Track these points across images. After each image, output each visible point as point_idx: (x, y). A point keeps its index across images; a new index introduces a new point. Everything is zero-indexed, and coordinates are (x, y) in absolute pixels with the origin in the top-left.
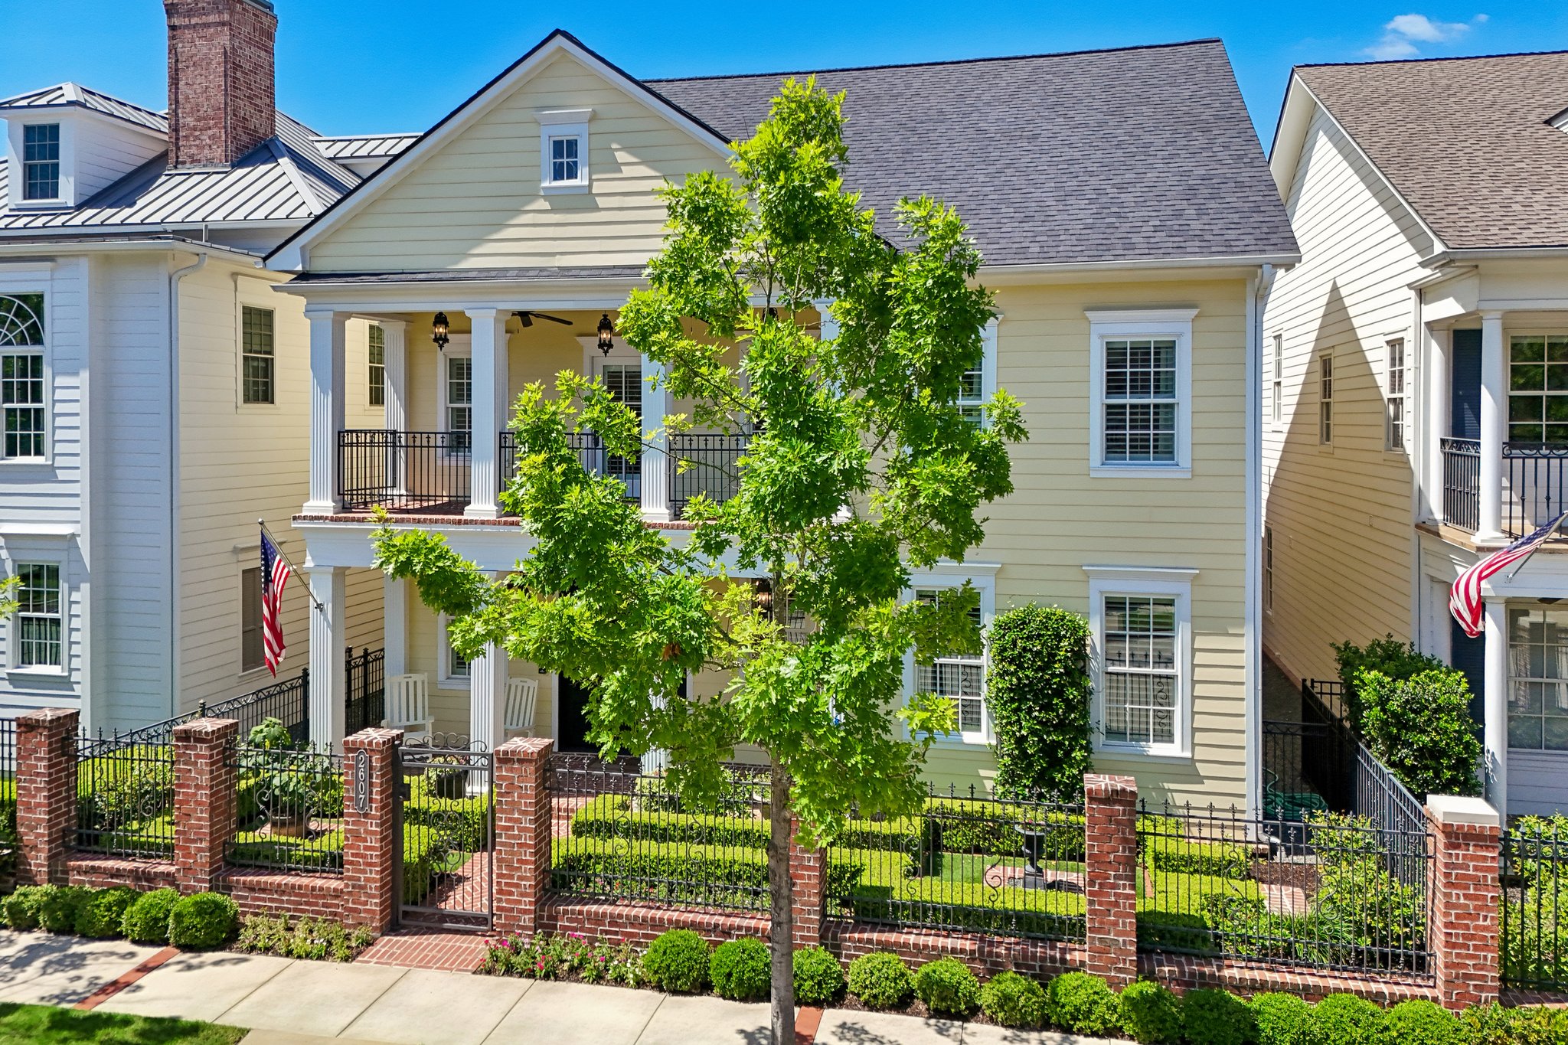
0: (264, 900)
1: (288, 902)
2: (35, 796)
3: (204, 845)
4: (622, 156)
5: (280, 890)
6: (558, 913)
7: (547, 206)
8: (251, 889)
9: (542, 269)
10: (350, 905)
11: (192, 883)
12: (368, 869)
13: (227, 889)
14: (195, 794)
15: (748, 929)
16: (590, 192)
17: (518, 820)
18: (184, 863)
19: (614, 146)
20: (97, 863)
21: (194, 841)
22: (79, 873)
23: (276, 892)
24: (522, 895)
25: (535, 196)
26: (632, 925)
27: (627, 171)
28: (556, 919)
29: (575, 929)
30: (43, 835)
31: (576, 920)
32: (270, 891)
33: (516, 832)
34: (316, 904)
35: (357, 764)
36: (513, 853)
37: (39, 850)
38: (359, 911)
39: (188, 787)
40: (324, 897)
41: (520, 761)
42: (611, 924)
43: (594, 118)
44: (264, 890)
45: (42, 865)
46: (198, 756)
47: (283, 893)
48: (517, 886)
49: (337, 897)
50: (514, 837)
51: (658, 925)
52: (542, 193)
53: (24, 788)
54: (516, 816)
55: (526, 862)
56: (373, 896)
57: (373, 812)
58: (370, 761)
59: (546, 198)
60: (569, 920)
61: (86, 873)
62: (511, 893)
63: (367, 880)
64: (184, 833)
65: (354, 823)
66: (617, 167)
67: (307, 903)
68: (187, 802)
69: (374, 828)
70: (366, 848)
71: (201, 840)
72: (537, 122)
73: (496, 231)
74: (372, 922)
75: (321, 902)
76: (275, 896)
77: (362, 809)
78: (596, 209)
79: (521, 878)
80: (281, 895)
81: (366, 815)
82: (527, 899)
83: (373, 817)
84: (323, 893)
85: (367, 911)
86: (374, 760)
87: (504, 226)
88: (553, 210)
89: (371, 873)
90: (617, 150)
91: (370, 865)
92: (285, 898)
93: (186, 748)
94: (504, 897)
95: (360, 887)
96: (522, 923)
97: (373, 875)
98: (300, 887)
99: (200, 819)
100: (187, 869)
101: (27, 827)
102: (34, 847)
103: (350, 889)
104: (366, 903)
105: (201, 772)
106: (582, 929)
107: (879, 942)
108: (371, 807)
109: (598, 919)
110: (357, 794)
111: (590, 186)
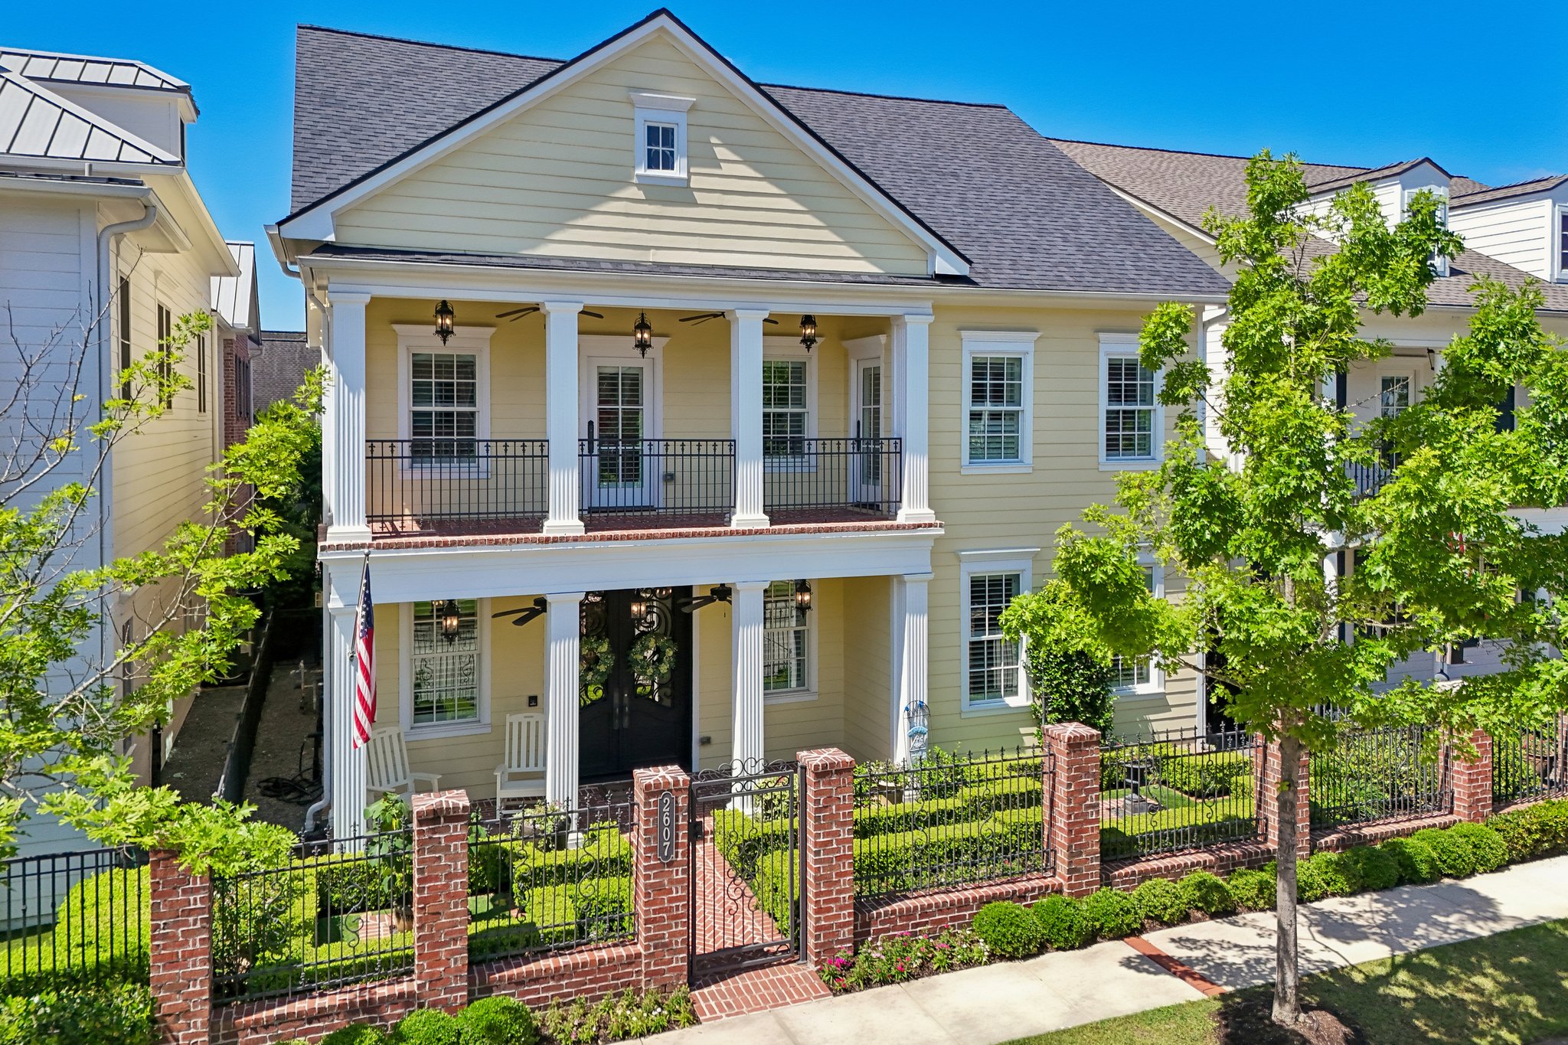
0: (537, 991)
1: (568, 986)
2: (185, 943)
3: (459, 946)
4: (722, 153)
5: (558, 974)
6: (871, 918)
7: (641, 195)
8: (520, 983)
9: (637, 264)
10: (652, 968)
11: (443, 996)
12: (673, 923)
13: (487, 991)
14: (447, 886)
15: (1040, 888)
16: (688, 187)
17: (837, 833)
18: (433, 974)
19: (714, 140)
20: (285, 1009)
21: (446, 944)
22: (255, 1030)
23: (553, 978)
24: (841, 908)
25: (626, 183)
26: (941, 912)
27: (726, 169)
28: (869, 925)
29: (887, 930)
30: (202, 993)
31: (890, 921)
32: (545, 979)
33: (835, 846)
34: (605, 979)
35: (661, 808)
36: (832, 868)
37: (195, 1015)
38: (663, 972)
39: (437, 879)
40: (615, 968)
41: (839, 772)
42: (921, 916)
43: (693, 108)
44: (536, 981)
45: (197, 1035)
46: (448, 839)
47: (562, 976)
48: (836, 900)
49: (629, 964)
50: (833, 851)
51: (963, 905)
52: (635, 180)
53: (164, 936)
54: (834, 829)
55: (845, 874)
56: (680, 951)
57: (680, 858)
58: (677, 802)
59: (639, 186)
60: (883, 923)
61: (266, 1027)
62: (830, 910)
63: (671, 935)
64: (431, 936)
65: (656, 876)
66: (716, 162)
67: (591, 981)
68: (436, 898)
69: (680, 876)
70: (671, 900)
71: (455, 940)
72: (632, 104)
73: (582, 217)
74: (679, 980)
75: (610, 975)
76: (552, 983)
77: (668, 857)
78: (695, 204)
79: (839, 892)
80: (560, 980)
81: (670, 864)
82: (846, 912)
83: (680, 864)
84: (614, 964)
85: (671, 970)
86: (680, 801)
87: (586, 211)
88: (648, 201)
89: (677, 926)
90: (717, 145)
91: (677, 917)
92: (564, 983)
93: (434, 831)
94: (822, 916)
95: (665, 945)
96: (841, 938)
97: (680, 928)
98: (584, 964)
99: (454, 915)
100: (435, 981)
101: (170, 988)
102: (186, 1013)
103: (652, 950)
104: (670, 961)
105: (455, 858)
106: (894, 929)
107: (1140, 872)
108: (677, 853)
109: (909, 914)
110: (662, 841)
111: (689, 180)
